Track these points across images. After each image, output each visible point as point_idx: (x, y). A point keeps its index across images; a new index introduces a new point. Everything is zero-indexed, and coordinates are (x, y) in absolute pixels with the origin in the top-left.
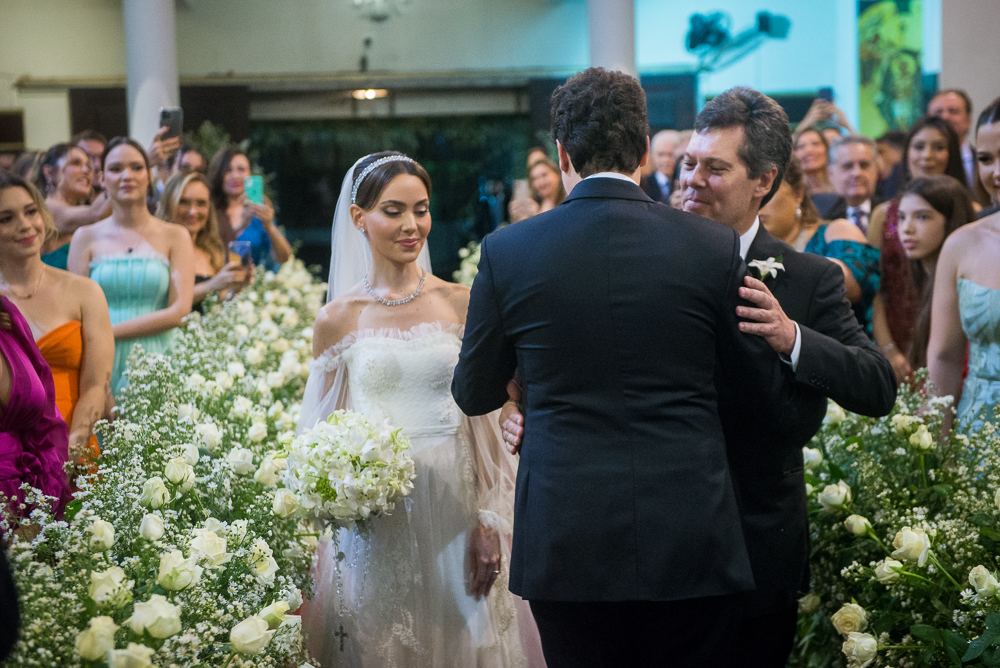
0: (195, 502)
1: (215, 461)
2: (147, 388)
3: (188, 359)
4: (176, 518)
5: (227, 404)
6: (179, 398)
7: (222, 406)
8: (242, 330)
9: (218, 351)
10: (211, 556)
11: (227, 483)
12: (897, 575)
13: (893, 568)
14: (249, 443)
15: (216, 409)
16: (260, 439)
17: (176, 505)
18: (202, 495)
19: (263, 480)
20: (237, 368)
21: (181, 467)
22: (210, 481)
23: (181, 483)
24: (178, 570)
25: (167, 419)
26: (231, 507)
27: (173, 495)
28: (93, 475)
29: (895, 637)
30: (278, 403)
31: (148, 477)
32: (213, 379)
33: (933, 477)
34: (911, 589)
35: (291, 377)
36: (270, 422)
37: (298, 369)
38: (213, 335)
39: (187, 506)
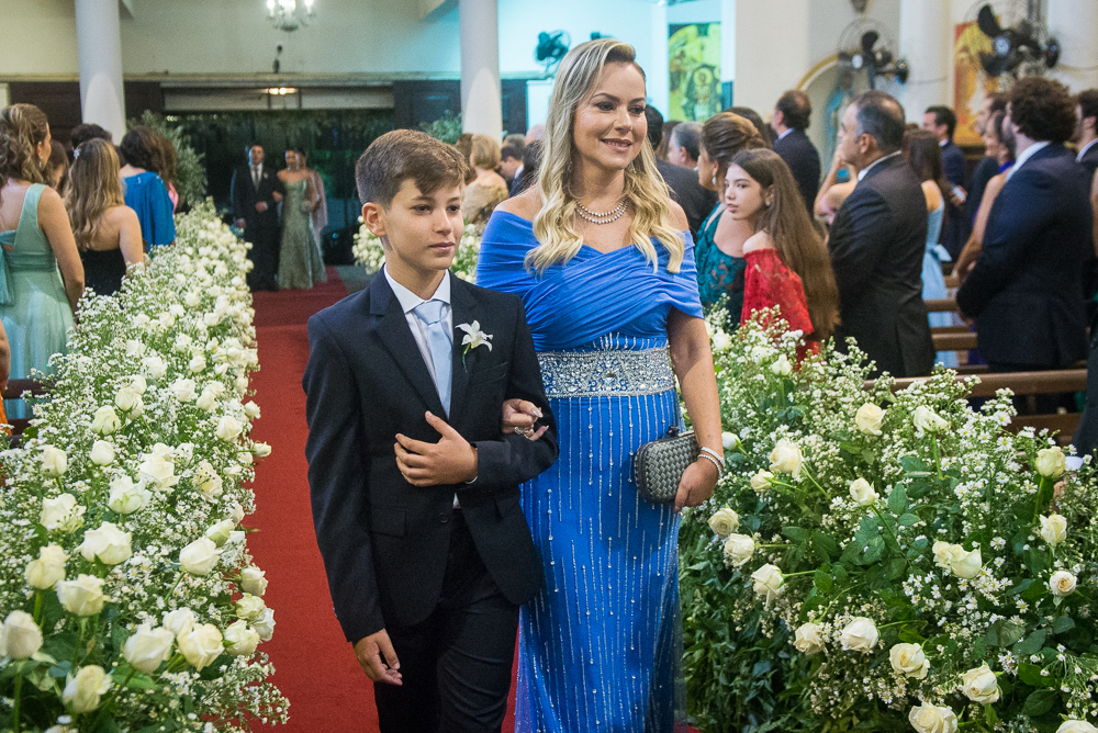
0: (145, 427)
1: (161, 390)
2: (99, 326)
3: (135, 302)
4: (126, 442)
5: (169, 340)
6: (126, 334)
7: (165, 342)
8: (181, 278)
9: (161, 295)
10: (160, 479)
11: (173, 410)
12: (770, 484)
13: (767, 479)
14: (190, 374)
15: (161, 344)
16: (200, 370)
17: (126, 430)
18: (150, 420)
19: (204, 406)
20: (178, 309)
21: (130, 395)
22: (158, 407)
23: (130, 410)
24: (128, 495)
25: (116, 353)
26: (177, 432)
27: (123, 422)
28: (47, 404)
29: (766, 535)
30: (214, 339)
31: (100, 405)
32: (158, 318)
33: (791, 399)
34: (779, 496)
35: (224, 317)
36: (208, 355)
37: (231, 310)
38: (156, 281)
39: (136, 431)
